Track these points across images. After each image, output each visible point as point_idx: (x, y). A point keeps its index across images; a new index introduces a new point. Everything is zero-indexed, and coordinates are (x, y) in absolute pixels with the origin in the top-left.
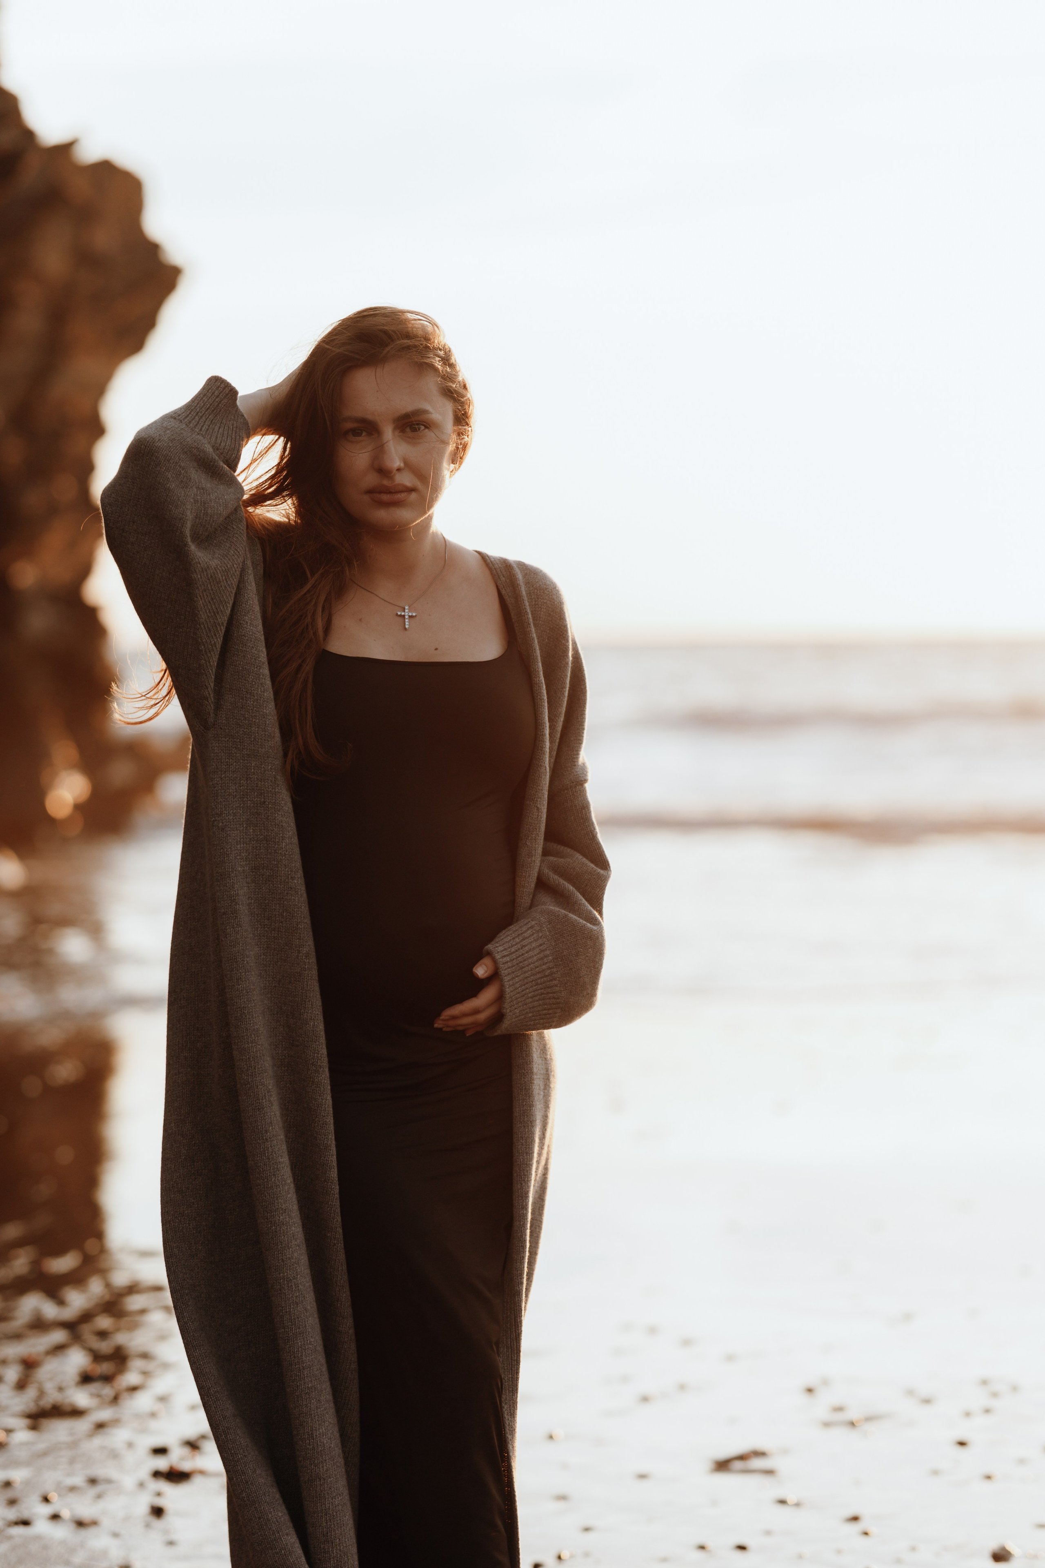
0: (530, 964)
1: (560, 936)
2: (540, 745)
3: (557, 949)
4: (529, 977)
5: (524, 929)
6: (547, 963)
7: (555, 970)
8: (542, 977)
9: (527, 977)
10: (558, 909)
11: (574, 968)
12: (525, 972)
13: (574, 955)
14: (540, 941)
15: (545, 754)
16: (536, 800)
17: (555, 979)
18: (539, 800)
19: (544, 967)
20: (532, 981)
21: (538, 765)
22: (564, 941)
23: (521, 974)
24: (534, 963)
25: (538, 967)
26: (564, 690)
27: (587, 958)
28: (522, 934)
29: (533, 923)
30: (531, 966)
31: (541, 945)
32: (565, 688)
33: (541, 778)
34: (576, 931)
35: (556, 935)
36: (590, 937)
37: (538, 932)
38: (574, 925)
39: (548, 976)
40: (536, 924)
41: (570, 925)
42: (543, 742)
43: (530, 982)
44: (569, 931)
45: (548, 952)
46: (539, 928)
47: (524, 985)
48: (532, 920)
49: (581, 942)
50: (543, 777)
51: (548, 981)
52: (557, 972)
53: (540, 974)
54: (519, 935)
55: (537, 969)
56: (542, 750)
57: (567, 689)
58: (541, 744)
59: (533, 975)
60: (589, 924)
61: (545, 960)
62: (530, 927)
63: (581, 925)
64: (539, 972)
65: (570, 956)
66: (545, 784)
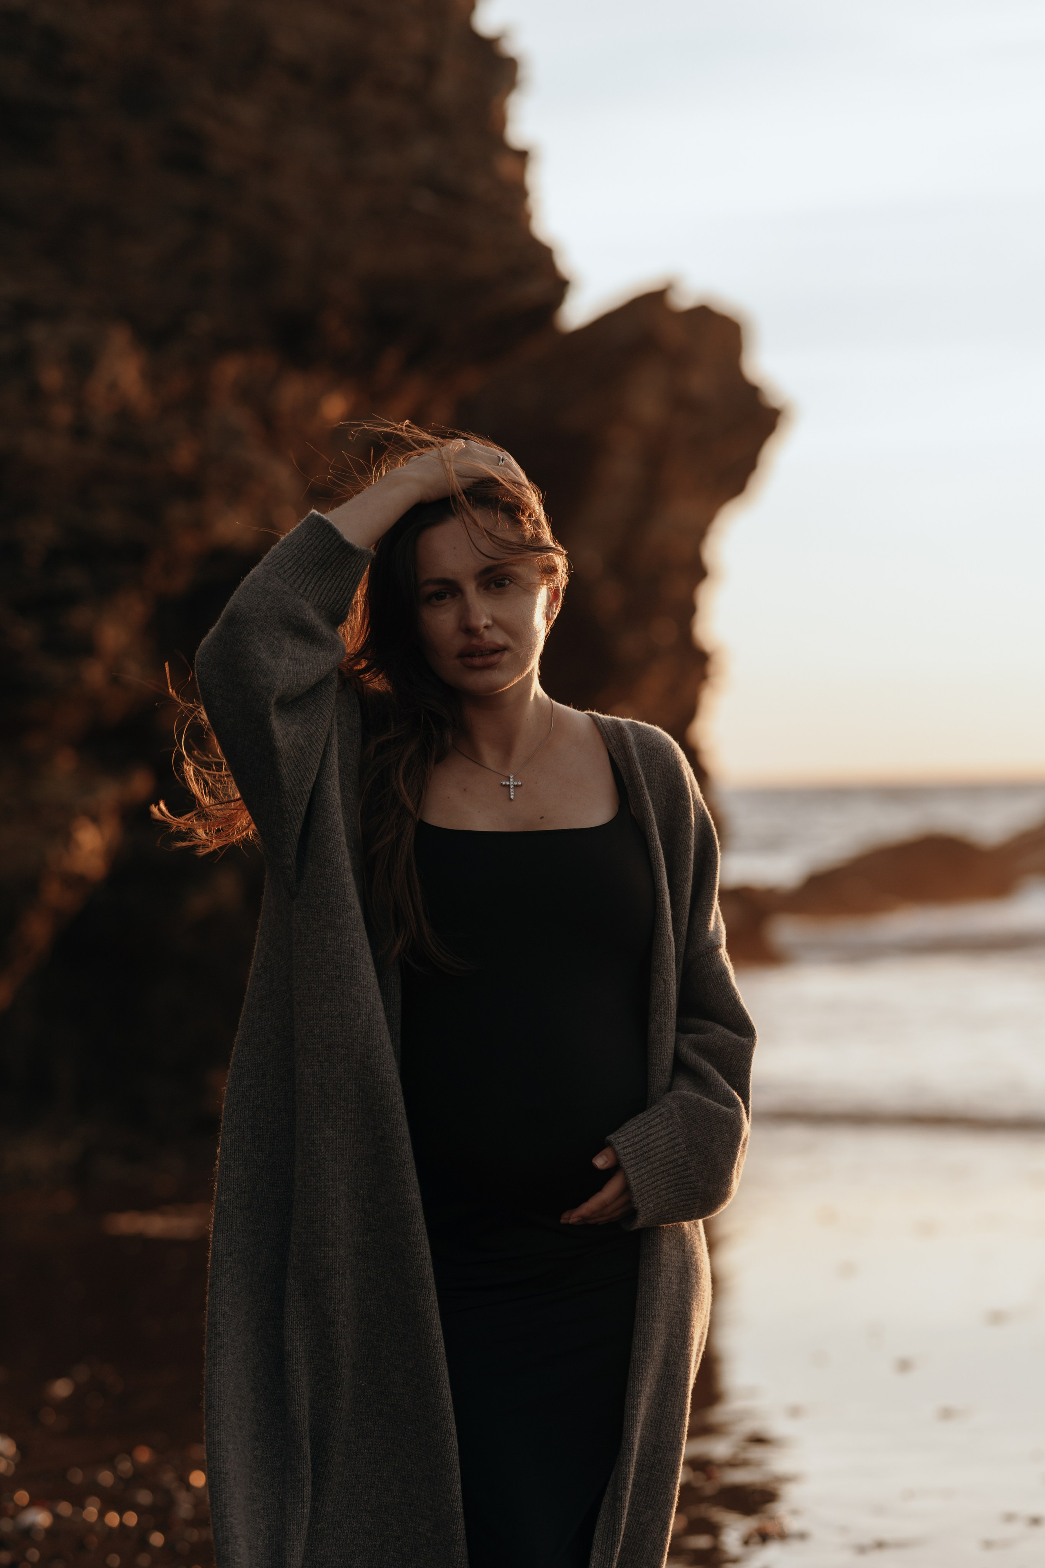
0: (657, 1154)
1: (694, 1121)
2: (661, 913)
3: (691, 1137)
4: (658, 1168)
5: (652, 1117)
6: (679, 1151)
7: (689, 1159)
8: (674, 1167)
9: (656, 1168)
10: (691, 1093)
11: (710, 1155)
12: (652, 1163)
13: (708, 1142)
14: (670, 1129)
15: (667, 922)
16: (662, 972)
17: (690, 1169)
18: (665, 971)
19: (676, 1156)
20: (663, 1172)
21: (661, 935)
22: (697, 1127)
23: (648, 1165)
24: (663, 1152)
25: (668, 1156)
26: (689, 853)
27: (724, 1144)
28: (649, 1122)
29: (663, 1110)
30: (659, 1156)
31: (671, 1133)
32: (690, 851)
33: (665, 947)
34: (709, 1115)
35: (689, 1122)
36: (726, 1121)
37: (668, 1119)
38: (707, 1109)
39: (681, 1165)
40: (667, 1111)
41: (703, 1110)
42: (664, 909)
43: (661, 1173)
44: (703, 1116)
45: (680, 1140)
46: (669, 1116)
47: (654, 1176)
48: (662, 1107)
49: (716, 1127)
50: (667, 947)
51: (682, 1171)
52: (692, 1160)
53: (671, 1164)
54: (645, 1124)
55: (668, 1158)
56: (663, 918)
57: (693, 851)
58: (662, 911)
59: (663, 1165)
60: (724, 1108)
61: (677, 1149)
62: (660, 1115)
63: (715, 1109)
64: (670, 1162)
65: (704, 1143)
66: (670, 954)
